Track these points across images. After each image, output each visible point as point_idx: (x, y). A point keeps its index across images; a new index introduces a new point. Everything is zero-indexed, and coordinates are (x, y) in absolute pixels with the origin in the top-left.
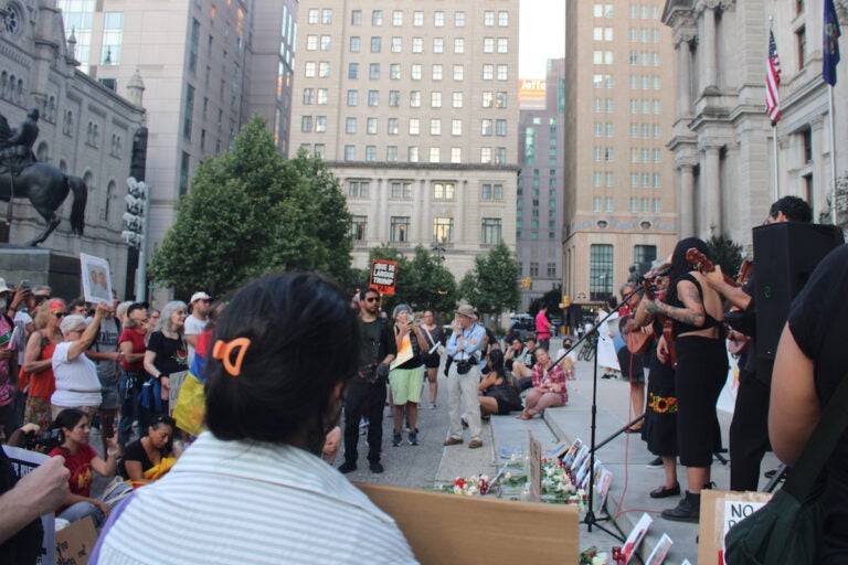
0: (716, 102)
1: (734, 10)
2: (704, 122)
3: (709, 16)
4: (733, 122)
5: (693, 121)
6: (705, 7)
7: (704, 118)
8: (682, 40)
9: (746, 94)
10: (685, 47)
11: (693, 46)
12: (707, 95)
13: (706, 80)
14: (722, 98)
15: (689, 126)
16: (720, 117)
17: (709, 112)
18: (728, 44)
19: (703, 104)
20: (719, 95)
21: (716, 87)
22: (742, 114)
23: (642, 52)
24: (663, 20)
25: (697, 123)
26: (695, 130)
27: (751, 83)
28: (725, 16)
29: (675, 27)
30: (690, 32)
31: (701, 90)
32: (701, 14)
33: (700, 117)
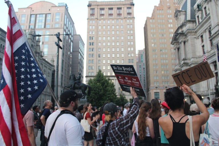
0: (186, 61)
1: (188, 42)
2: (183, 66)
3: (183, 43)
4: (190, 65)
5: (181, 66)
6: (182, 41)
7: (184, 65)
8: (176, 48)
9: (192, 60)
10: (177, 49)
11: (178, 49)
12: (184, 60)
13: (183, 57)
14: (187, 60)
15: (180, 66)
16: (187, 64)
17: (184, 63)
18: (187, 49)
19: (183, 62)
20: (186, 60)
21: (185, 58)
22: (192, 64)
23: (163, 49)
24: (171, 44)
25: (182, 66)
26: (181, 67)
27: (193, 57)
28: (186, 43)
29: (174, 45)
30: (178, 46)
31: (182, 59)
32: (181, 43)
33: (182, 64)
